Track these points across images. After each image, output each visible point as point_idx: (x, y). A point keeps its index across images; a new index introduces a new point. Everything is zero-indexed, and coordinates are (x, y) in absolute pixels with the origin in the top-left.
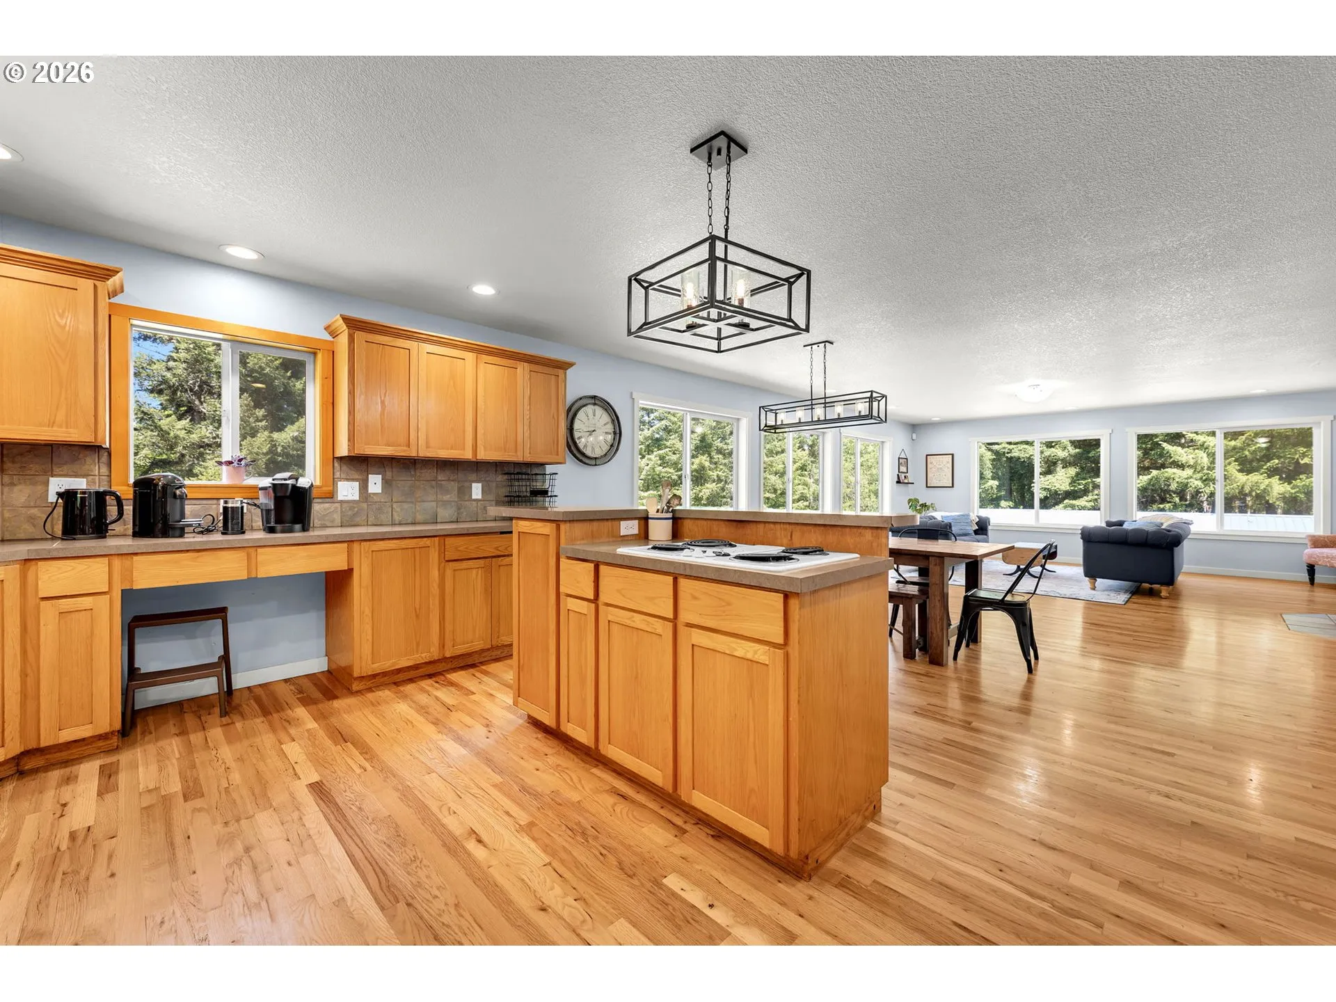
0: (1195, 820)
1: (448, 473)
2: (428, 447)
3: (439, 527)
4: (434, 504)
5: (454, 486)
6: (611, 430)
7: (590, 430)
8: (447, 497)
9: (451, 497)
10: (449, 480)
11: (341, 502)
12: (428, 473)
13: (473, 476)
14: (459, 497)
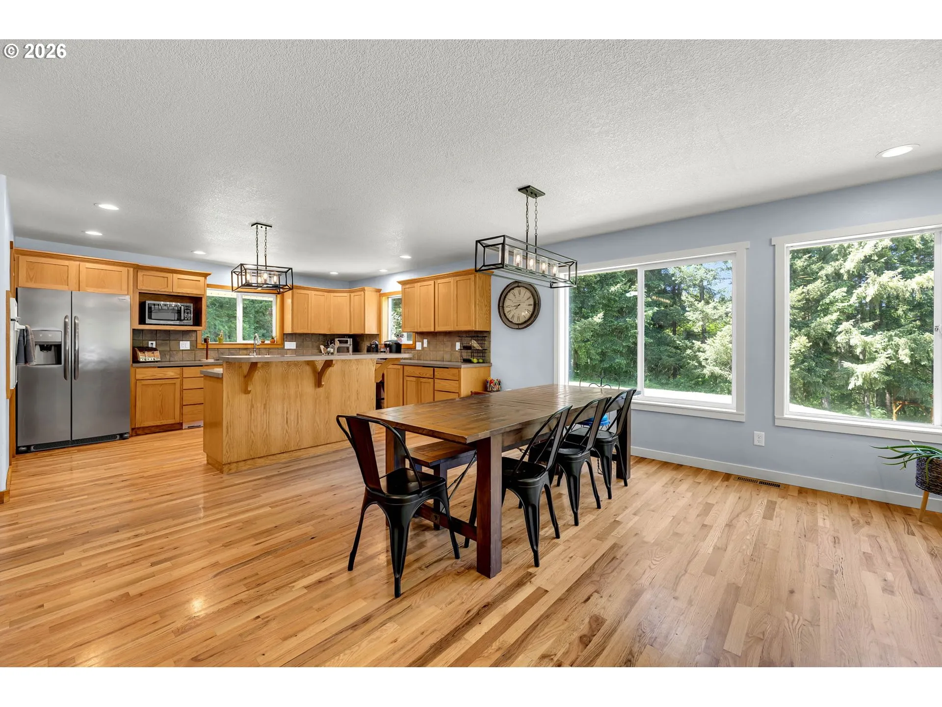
0: (118, 533)
1: (447, 337)
2: (420, 327)
3: (445, 363)
4: (442, 352)
5: (449, 344)
6: (532, 303)
7: (515, 305)
8: (447, 350)
9: (448, 349)
10: (447, 341)
11: (417, 350)
12: (441, 338)
13: (457, 338)
14: (452, 350)
